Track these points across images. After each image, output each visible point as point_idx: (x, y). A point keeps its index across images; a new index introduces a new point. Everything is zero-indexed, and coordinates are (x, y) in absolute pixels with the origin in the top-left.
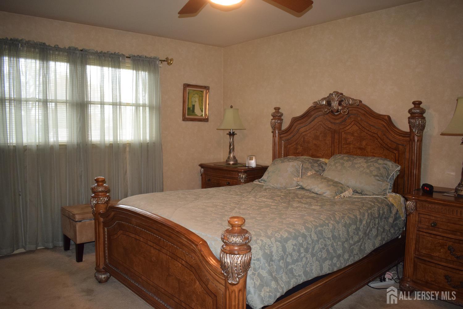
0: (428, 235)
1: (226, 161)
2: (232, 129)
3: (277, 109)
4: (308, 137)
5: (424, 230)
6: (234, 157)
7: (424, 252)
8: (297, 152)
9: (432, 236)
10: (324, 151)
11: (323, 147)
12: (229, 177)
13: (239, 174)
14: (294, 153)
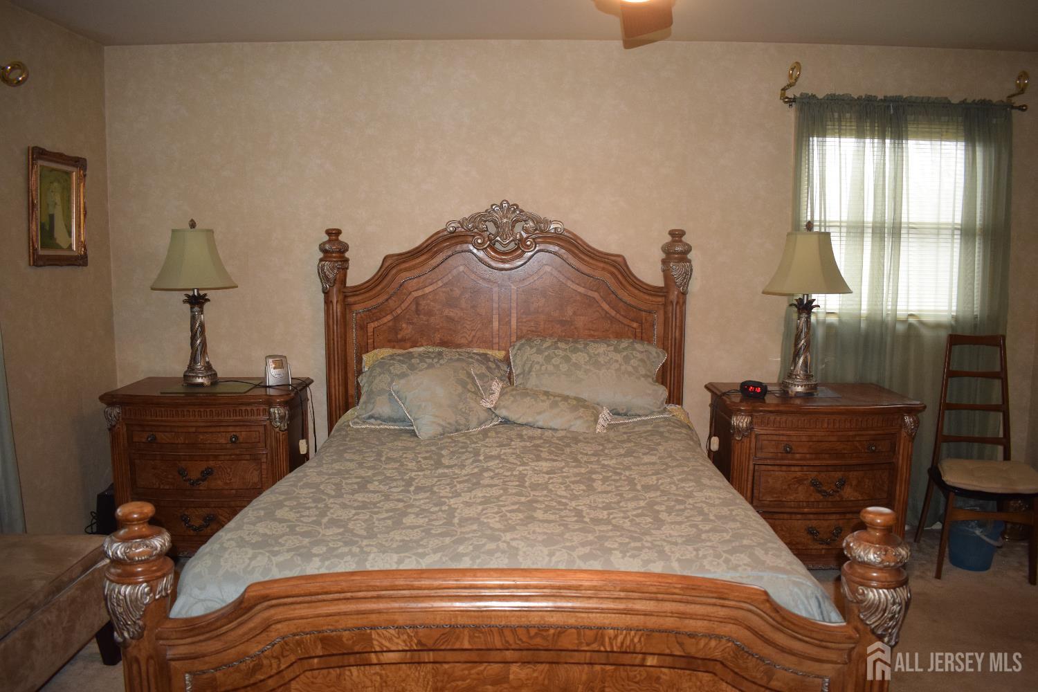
0: (776, 468)
1: (185, 376)
2: (198, 290)
3: (334, 234)
4: (429, 301)
5: (769, 462)
6: (208, 367)
7: (769, 499)
8: (399, 336)
9: (784, 468)
10: (473, 333)
11: (469, 323)
12: (235, 421)
13: (272, 410)
14: (389, 341)
